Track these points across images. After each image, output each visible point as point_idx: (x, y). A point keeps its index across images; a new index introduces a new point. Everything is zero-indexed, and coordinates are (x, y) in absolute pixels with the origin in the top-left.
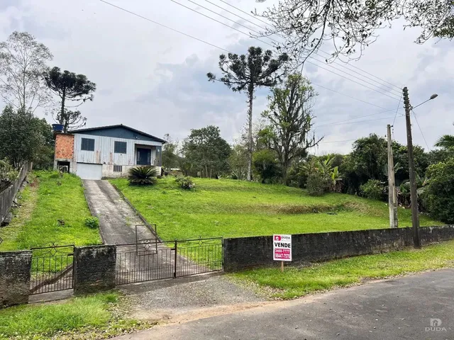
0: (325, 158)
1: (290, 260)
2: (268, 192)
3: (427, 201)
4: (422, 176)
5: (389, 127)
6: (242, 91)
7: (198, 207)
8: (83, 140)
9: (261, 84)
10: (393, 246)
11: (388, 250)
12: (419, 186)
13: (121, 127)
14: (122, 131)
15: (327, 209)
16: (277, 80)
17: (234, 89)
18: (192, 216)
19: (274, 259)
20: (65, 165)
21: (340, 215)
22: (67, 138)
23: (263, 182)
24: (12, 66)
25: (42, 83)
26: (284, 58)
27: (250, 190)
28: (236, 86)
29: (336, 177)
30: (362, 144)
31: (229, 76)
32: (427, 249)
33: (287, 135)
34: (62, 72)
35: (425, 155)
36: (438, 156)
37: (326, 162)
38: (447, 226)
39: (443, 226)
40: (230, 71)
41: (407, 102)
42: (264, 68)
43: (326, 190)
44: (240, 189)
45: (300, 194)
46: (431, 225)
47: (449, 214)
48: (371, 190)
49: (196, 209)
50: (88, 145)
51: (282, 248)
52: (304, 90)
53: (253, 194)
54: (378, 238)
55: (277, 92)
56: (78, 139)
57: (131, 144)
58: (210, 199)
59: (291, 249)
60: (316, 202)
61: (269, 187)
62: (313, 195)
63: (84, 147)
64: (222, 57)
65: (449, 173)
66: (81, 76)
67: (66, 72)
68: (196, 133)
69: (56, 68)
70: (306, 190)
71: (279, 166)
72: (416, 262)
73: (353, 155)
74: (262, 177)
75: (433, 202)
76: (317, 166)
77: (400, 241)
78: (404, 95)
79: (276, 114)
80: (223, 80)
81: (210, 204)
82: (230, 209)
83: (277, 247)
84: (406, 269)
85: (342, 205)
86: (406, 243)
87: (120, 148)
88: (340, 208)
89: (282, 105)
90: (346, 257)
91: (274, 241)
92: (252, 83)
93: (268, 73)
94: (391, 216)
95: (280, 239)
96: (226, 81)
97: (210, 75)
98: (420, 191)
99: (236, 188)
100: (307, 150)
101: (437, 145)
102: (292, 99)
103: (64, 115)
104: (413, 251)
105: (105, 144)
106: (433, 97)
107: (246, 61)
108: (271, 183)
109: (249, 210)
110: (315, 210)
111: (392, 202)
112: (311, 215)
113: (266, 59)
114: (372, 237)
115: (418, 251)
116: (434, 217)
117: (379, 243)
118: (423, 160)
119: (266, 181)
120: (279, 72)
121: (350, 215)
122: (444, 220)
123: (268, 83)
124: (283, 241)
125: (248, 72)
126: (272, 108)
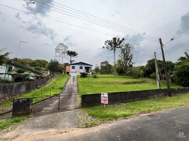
0: (138, 67)
1: (107, 103)
2: (120, 78)
3: (175, 79)
4: (173, 71)
5: (155, 53)
6: (112, 50)
7: (97, 83)
8: (72, 66)
9: (118, 48)
10: (159, 96)
11: (157, 98)
12: (171, 74)
13: (81, 63)
14: (81, 64)
15: (139, 83)
16: (122, 46)
17: (110, 50)
18: (94, 85)
19: (102, 103)
20: (68, 73)
21: (143, 84)
22: (68, 66)
23: (119, 75)
24: (60, 51)
25: (66, 54)
26: (123, 39)
27: (114, 77)
28: (110, 49)
29: (142, 73)
30: (149, 62)
31: (108, 46)
32: (174, 97)
33: (126, 61)
34: (70, 51)
35: (173, 64)
36: (178, 64)
37: (138, 68)
38: (183, 88)
39: (182, 88)
40: (108, 45)
41: (161, 43)
42: (118, 43)
43: (139, 76)
44: (112, 77)
45: (131, 78)
46: (176, 87)
47: (184, 83)
48: (153, 76)
49: (96, 83)
50: (73, 68)
51: (104, 98)
52: (130, 48)
53: (115, 79)
54: (152, 93)
55: (122, 49)
56: (71, 66)
57: (84, 67)
58: (101, 80)
59: (107, 99)
60: (135, 80)
61: (121, 76)
62: (134, 78)
63: (72, 68)
64: (106, 42)
65: (183, 69)
66: (74, 52)
67: (71, 51)
68: (102, 63)
69: (69, 51)
70: (132, 77)
71: (124, 70)
72: (168, 103)
73: (147, 65)
74: (119, 73)
75: (177, 79)
76: (136, 69)
77: (162, 94)
78: (160, 41)
79: (122, 56)
80: (107, 48)
81: (100, 82)
82: (106, 83)
83: (103, 98)
84: (162, 107)
85: (144, 81)
86: (165, 94)
87: (81, 68)
88: (143, 82)
89: (124, 53)
90: (138, 100)
91: (101, 96)
92: (115, 48)
93: (119, 44)
94: (158, 85)
95: (103, 95)
96: (108, 48)
97: (103, 47)
98: (172, 76)
99: (110, 77)
100: (132, 65)
101: (178, 60)
102: (127, 51)
103: (71, 61)
104: (168, 98)
105: (77, 67)
106: (172, 40)
107: (113, 42)
108: (122, 75)
109: (113, 83)
110: (134, 83)
111: (158, 79)
112: (133, 84)
113: (118, 40)
114: (149, 93)
115: (170, 98)
116: (178, 84)
117: (153, 95)
118: (172, 65)
119: (120, 75)
120: (122, 43)
121: (146, 84)
122: (183, 85)
123: (119, 47)
124: (105, 96)
125: (113, 45)
126: (121, 54)
